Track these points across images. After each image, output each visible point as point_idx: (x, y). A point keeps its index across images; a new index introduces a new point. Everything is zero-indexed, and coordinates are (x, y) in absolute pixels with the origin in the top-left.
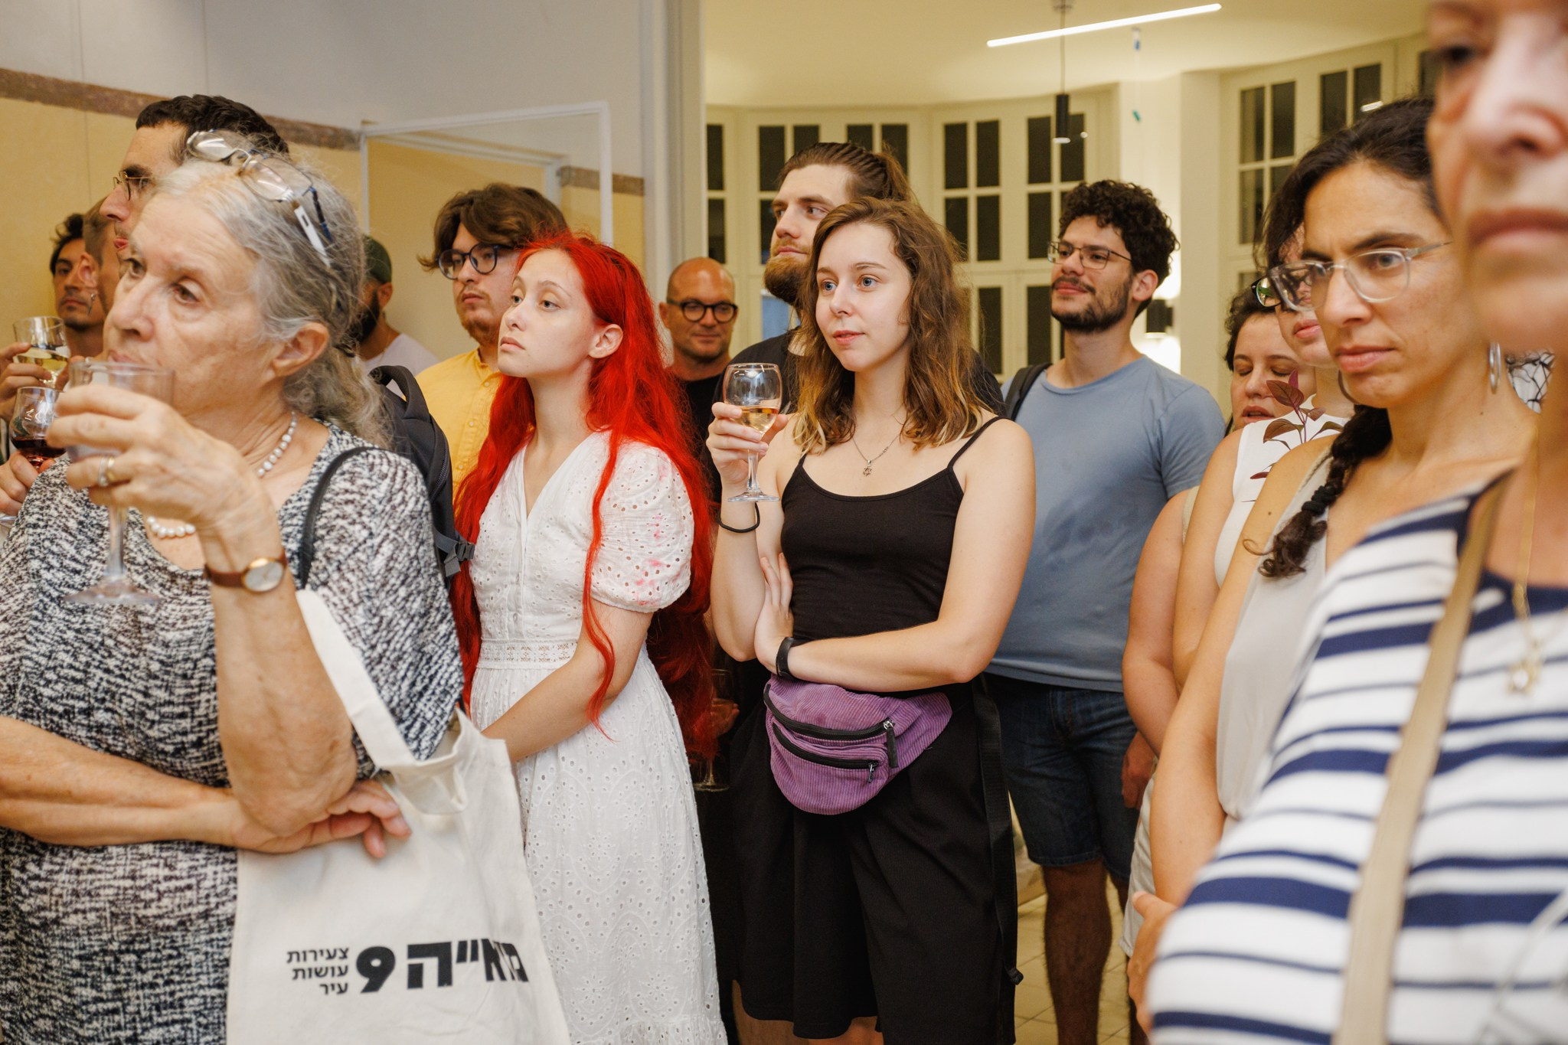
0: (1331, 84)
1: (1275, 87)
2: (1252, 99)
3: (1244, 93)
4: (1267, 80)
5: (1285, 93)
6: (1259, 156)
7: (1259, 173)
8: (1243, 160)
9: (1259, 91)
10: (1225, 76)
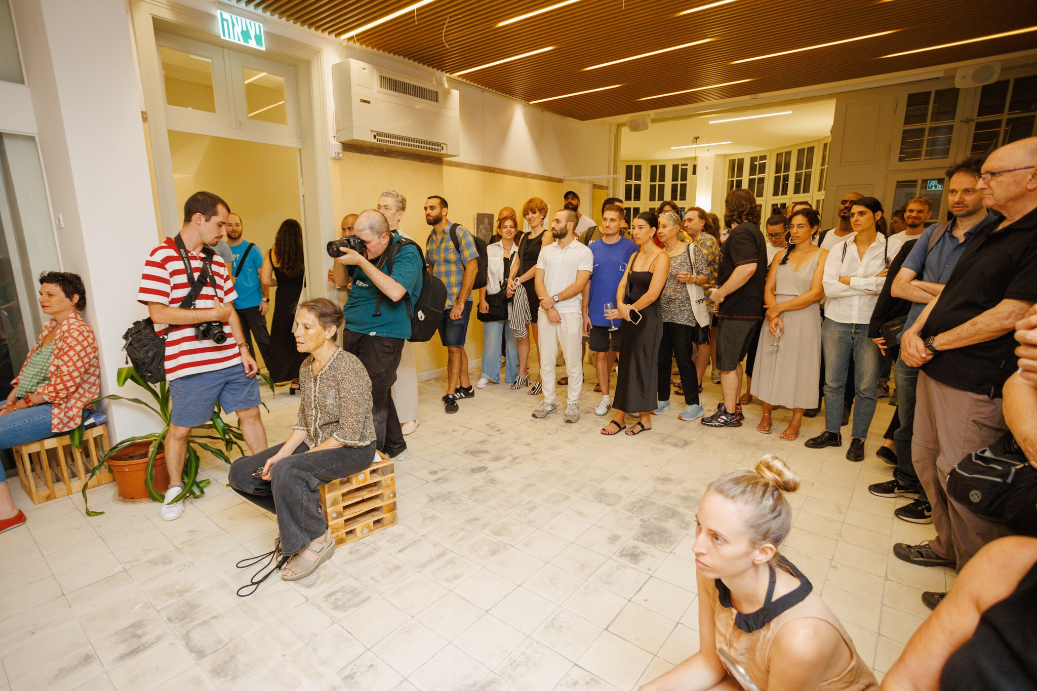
0: (753, 160)
1: (738, 159)
2: (732, 163)
3: (730, 160)
4: (736, 158)
5: (741, 162)
6: (733, 177)
7: (732, 181)
8: (728, 178)
9: (734, 160)
10: (725, 156)
